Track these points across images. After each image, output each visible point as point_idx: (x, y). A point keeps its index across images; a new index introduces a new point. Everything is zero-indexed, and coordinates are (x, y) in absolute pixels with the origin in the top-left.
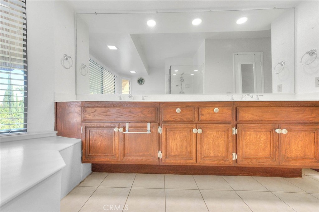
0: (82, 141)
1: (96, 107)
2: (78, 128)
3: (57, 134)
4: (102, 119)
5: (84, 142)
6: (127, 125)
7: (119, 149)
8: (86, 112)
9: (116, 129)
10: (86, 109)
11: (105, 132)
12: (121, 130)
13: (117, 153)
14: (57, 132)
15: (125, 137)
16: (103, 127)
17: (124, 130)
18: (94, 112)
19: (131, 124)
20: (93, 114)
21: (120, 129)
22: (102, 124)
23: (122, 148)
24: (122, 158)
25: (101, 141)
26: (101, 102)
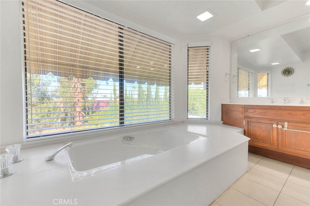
0: (244, 130)
1: (256, 109)
2: (240, 121)
3: (223, 123)
4: (261, 117)
5: (246, 131)
6: (286, 124)
7: (278, 140)
8: (247, 111)
9: (275, 126)
10: (248, 110)
11: (264, 126)
12: (280, 127)
13: (275, 142)
14: (222, 122)
15: (284, 133)
16: (262, 123)
17: (283, 127)
18: (254, 112)
19: (290, 124)
20: (253, 113)
21: (278, 126)
22: (261, 121)
23: (280, 140)
24: (280, 147)
25: (260, 132)
26: (260, 106)
